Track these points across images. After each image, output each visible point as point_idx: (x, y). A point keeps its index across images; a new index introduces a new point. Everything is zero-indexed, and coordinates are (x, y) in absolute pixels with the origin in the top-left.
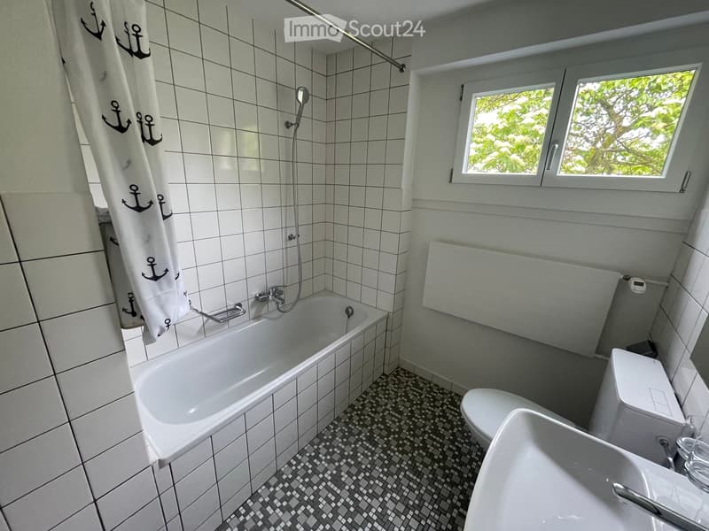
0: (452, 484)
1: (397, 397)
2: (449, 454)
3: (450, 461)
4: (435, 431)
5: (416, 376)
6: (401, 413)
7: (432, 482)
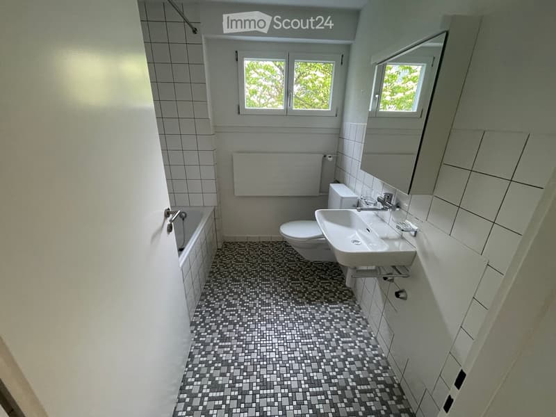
0: (283, 276)
1: (234, 256)
2: (275, 266)
3: (277, 268)
4: (263, 261)
5: (237, 242)
6: (242, 262)
7: (275, 280)
